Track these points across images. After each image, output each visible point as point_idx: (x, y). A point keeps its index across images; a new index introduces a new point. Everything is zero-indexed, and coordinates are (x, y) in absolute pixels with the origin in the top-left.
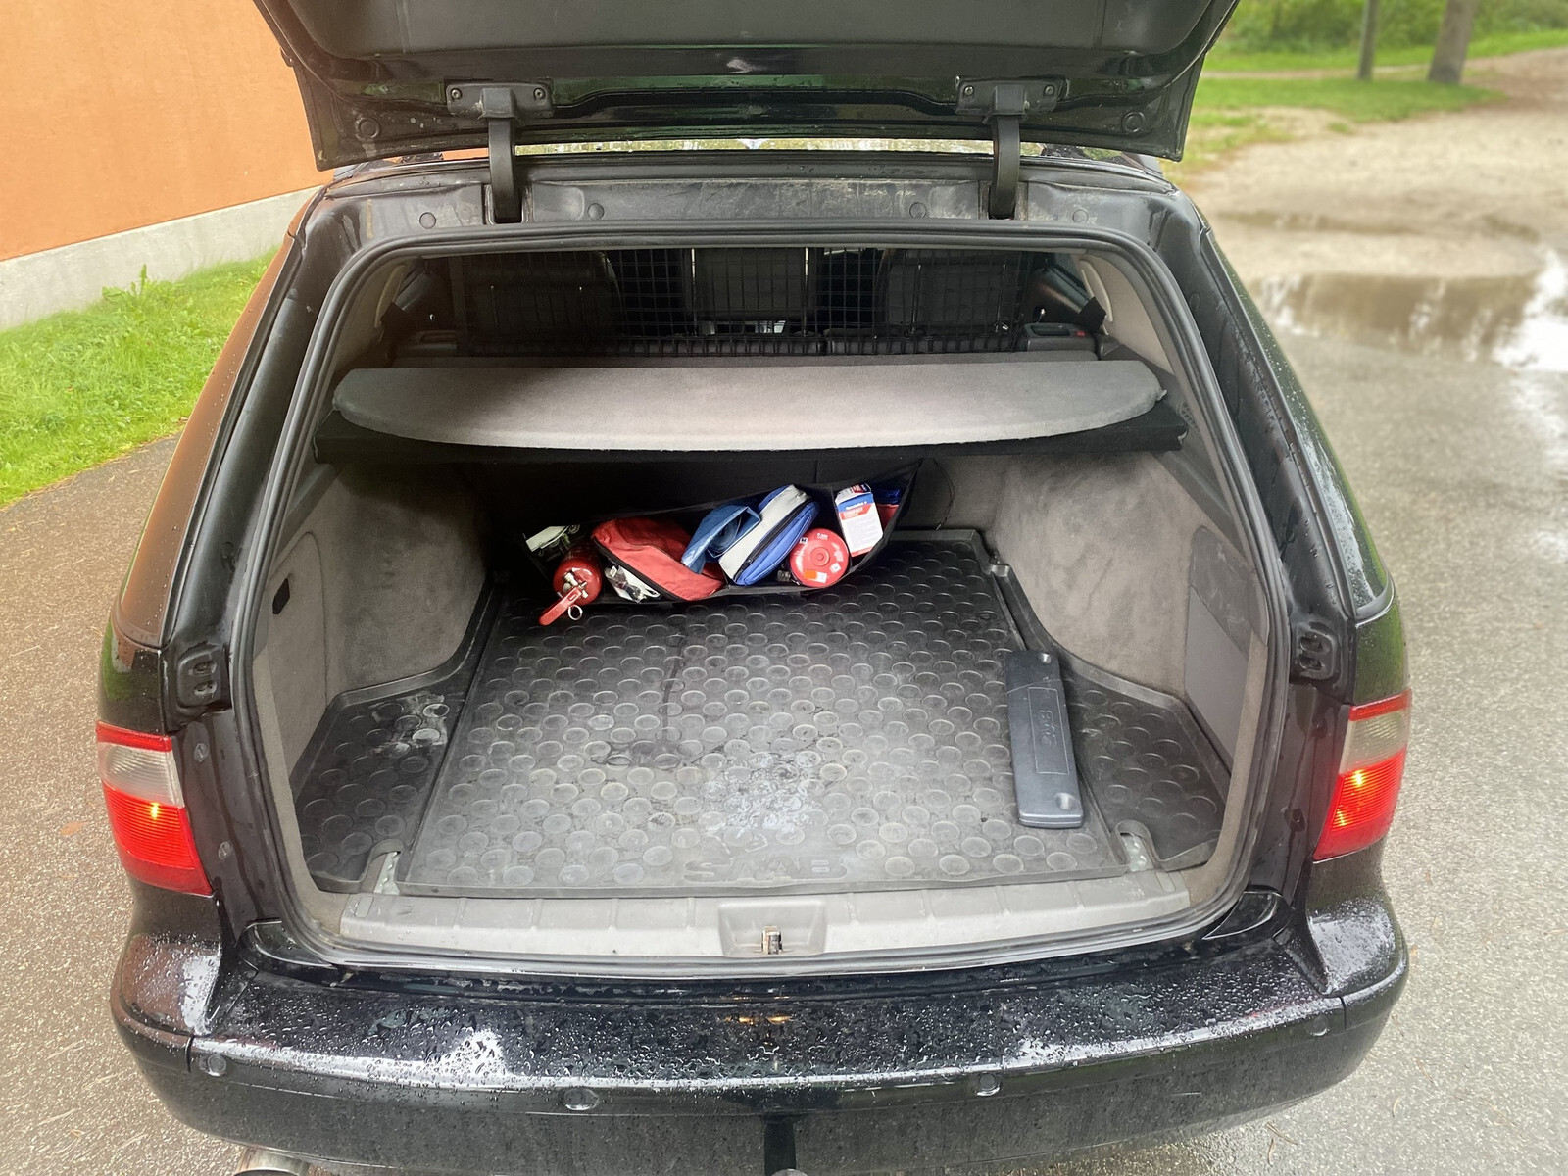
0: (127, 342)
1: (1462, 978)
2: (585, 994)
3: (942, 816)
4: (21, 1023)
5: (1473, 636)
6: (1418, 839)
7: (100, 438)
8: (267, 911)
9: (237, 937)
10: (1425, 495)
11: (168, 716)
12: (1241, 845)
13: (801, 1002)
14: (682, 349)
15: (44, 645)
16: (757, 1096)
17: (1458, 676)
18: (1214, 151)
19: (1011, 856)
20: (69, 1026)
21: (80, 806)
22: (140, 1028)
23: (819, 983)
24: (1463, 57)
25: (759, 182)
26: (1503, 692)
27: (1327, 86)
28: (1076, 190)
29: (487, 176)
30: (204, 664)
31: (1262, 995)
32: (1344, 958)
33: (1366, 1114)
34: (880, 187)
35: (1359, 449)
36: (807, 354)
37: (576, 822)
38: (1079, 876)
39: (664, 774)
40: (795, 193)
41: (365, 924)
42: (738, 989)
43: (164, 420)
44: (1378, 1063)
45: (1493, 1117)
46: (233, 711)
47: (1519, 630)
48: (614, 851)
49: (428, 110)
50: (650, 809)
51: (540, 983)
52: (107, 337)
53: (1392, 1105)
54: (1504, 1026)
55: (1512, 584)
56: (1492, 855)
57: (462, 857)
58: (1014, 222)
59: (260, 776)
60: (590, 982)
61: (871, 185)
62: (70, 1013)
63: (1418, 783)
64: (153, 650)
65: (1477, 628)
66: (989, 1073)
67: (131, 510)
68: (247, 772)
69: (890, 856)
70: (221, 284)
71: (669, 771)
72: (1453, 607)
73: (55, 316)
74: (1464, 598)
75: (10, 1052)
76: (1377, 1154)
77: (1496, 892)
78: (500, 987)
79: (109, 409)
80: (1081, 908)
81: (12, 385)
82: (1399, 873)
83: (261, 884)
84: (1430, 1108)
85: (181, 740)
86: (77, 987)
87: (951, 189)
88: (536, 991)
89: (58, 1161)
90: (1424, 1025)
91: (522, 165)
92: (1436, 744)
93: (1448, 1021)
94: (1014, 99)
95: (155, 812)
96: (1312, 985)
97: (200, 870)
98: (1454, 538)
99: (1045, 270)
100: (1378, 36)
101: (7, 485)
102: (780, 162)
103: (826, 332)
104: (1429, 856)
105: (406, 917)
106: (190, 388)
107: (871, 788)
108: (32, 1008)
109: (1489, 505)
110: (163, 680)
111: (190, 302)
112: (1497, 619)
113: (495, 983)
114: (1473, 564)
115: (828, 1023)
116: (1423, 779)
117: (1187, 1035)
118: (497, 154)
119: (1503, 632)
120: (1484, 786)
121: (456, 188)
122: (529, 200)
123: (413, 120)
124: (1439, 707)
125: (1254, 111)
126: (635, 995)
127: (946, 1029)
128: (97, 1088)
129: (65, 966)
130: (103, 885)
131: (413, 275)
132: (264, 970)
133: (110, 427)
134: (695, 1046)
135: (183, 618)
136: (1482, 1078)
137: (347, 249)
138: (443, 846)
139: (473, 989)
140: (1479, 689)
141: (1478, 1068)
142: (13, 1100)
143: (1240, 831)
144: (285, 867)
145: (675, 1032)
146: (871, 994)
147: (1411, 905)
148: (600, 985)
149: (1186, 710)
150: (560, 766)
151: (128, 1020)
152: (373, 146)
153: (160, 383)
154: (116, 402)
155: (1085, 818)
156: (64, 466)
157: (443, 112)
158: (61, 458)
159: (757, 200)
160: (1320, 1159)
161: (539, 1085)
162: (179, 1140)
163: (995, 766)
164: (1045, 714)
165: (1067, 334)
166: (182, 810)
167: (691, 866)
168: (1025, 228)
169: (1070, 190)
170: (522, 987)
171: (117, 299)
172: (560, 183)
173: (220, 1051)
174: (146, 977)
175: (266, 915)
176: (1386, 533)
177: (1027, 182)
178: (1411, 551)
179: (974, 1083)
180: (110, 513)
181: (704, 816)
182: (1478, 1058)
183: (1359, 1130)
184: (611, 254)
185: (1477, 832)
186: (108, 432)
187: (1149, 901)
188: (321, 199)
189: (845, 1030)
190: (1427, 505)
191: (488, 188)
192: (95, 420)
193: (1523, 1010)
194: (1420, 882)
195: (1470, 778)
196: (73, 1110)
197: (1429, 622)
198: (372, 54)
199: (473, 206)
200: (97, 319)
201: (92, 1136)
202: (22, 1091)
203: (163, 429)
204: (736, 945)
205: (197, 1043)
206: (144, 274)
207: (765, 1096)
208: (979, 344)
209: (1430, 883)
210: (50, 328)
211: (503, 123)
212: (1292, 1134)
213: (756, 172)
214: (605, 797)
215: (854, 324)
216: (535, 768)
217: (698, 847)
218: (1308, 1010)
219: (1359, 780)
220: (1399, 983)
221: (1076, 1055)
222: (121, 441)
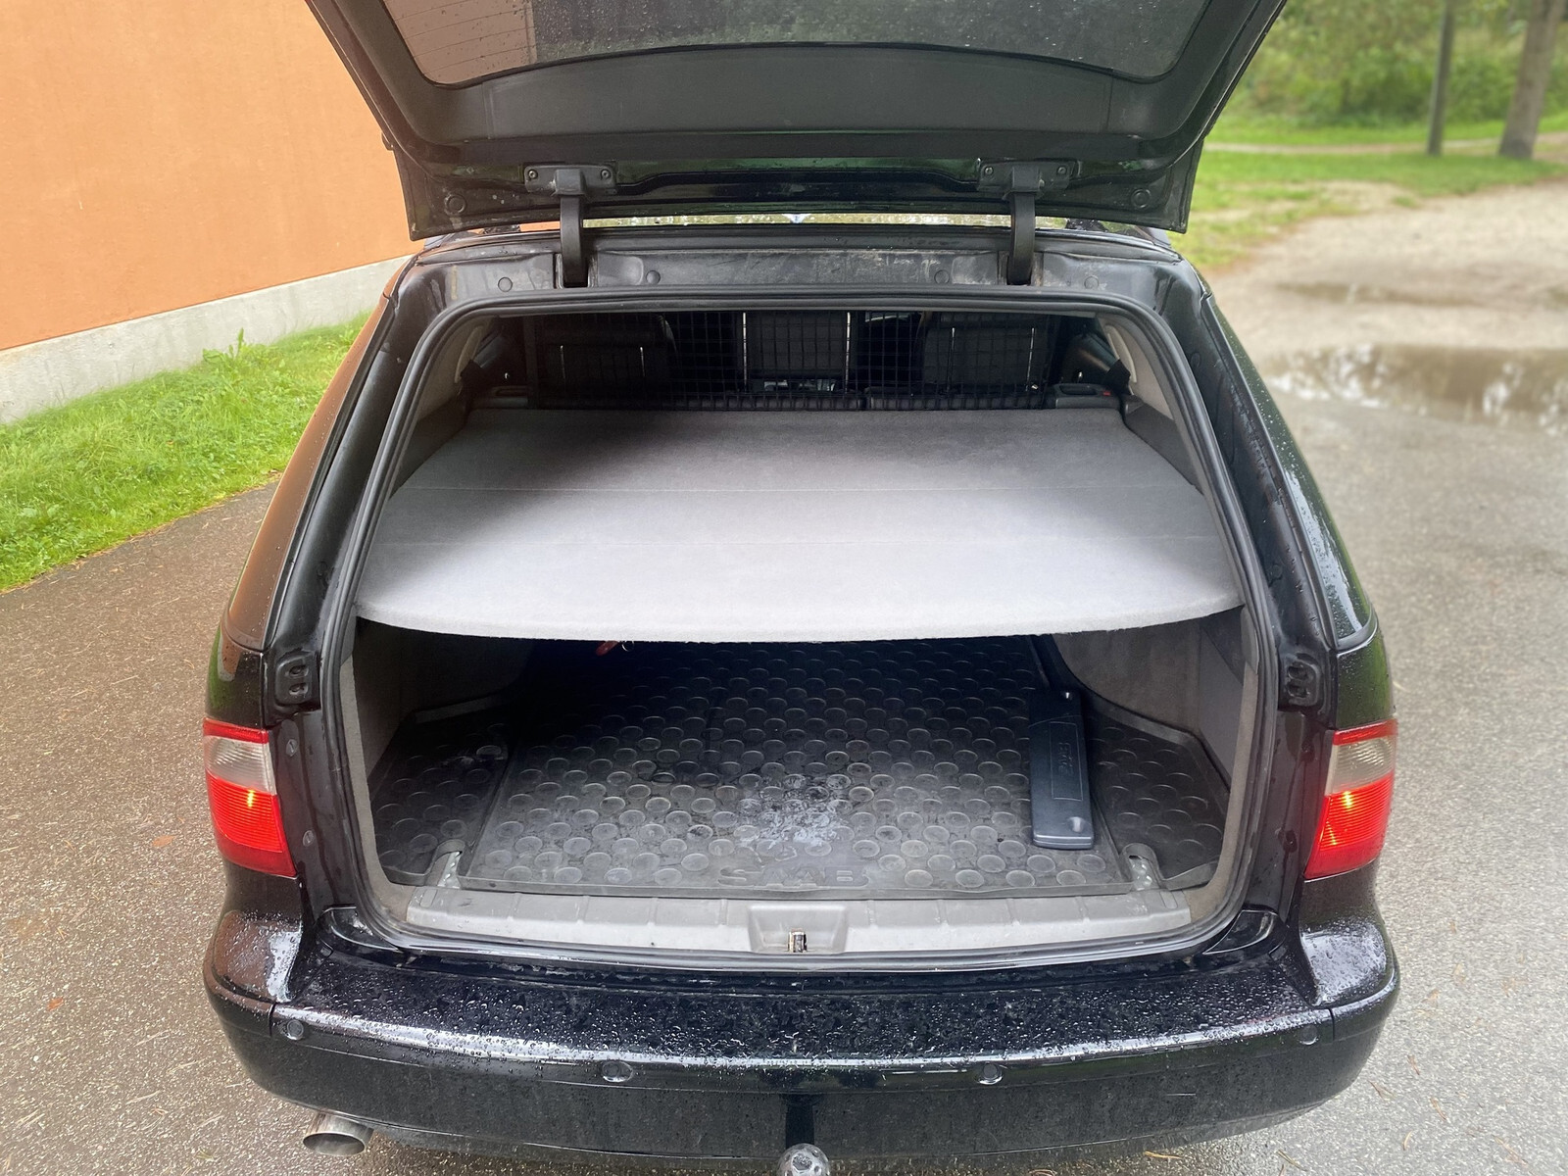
0: (224, 400)
1: (1481, 1023)
2: (624, 981)
3: (961, 835)
4: (114, 1013)
5: (1513, 697)
6: (1445, 890)
7: (197, 488)
8: (343, 897)
9: (316, 919)
10: (1472, 560)
11: (266, 712)
12: (1238, 864)
13: (822, 995)
14: (732, 404)
15: (142, 675)
16: (777, 1074)
17: (1494, 735)
18: (1276, 224)
19: (1024, 872)
20: (155, 1017)
21: (171, 821)
22: (228, 995)
23: (838, 980)
24: (1535, 131)
25: (798, 252)
26: (1539, 752)
27: (1396, 160)
28: (1087, 260)
29: (558, 246)
30: (299, 667)
31: (1257, 1005)
32: (1334, 973)
33: (1377, 1146)
34: (909, 256)
35: (1408, 515)
36: (848, 410)
37: (622, 830)
38: (1087, 892)
39: (704, 791)
40: (831, 264)
41: (429, 913)
42: (763, 982)
43: (255, 473)
44: (1392, 1099)
45: (1505, 1153)
46: (320, 712)
47: (1561, 692)
48: (656, 856)
49: (508, 188)
50: (690, 821)
51: (584, 971)
52: (206, 395)
53: (1404, 1139)
54: (1520, 1070)
55: (1555, 648)
56: (1519, 907)
57: (518, 857)
58: (1030, 288)
59: (342, 771)
60: (629, 971)
61: (900, 255)
62: (156, 1005)
63: (1448, 836)
64: (256, 653)
65: (1517, 690)
66: (991, 1063)
67: (223, 553)
68: (331, 767)
69: (910, 869)
70: (311, 347)
71: (710, 788)
72: (1494, 668)
73: (158, 376)
74: (1506, 660)
75: (103, 1038)
77: (1521, 942)
78: (548, 972)
79: (206, 462)
80: (1087, 921)
81: (119, 438)
82: (1424, 921)
83: (338, 871)
84: (1442, 1143)
85: (276, 735)
86: (164, 983)
87: (973, 258)
88: (580, 977)
89: (143, 1136)
90: (1440, 1065)
91: (589, 237)
92: (1468, 800)
93: (1465, 1062)
94: (1029, 178)
95: (250, 800)
96: (1302, 997)
97: (288, 855)
98: (1499, 602)
99: (1085, 337)
100: (1448, 112)
101: (111, 530)
102: (818, 234)
103: (867, 390)
104: (1455, 907)
105: (466, 907)
106: (279, 443)
107: (896, 809)
108: (123, 1000)
109: (1537, 571)
110: (263, 679)
111: (282, 364)
112: (1538, 681)
113: (544, 969)
114: (1517, 628)
115: (845, 1014)
116: (1454, 832)
117: (1181, 1037)
118: (566, 226)
119: (1543, 694)
120: (1515, 841)
121: (531, 256)
122: (595, 267)
123: (495, 197)
124: (1474, 765)
125: (1318, 186)
126: (671, 984)
127: (954, 1023)
128: (181, 1073)
129: (153, 964)
130: (189, 893)
131: (489, 338)
132: (338, 950)
133: (205, 478)
134: (722, 1028)
135: (282, 627)
136: (1496, 1118)
137: (434, 309)
138: (502, 848)
139: (524, 974)
140: (1515, 749)
141: (1492, 1108)
142: (104, 1082)
143: (1237, 850)
144: (360, 857)
145: (704, 1016)
146: (886, 991)
147: (1434, 952)
148: (638, 974)
149: (1199, 746)
150: (609, 781)
151: (219, 988)
152: (459, 220)
153: (252, 438)
154: (212, 455)
155: (1096, 840)
156: (163, 513)
157: (522, 190)
158: (160, 506)
159: (797, 268)
161: (580, 1057)
162: (253, 1122)
163: (1014, 793)
164: (1063, 746)
165: (1093, 393)
166: (275, 797)
167: (725, 872)
168: (1039, 293)
169: (1082, 259)
170: (568, 973)
171: (218, 359)
172: (622, 253)
173: (298, 1017)
174: (235, 951)
175: (342, 901)
176: (1430, 596)
177: (1042, 252)
178: (1454, 614)
179: (977, 1072)
180: (204, 556)
181: (739, 829)
182: (1493, 1099)
183: (1369, 1161)
184: (670, 316)
185: (1506, 885)
186: (204, 482)
187: (1152, 916)
188: (413, 265)
189: (860, 1020)
190: (1473, 570)
191: (559, 256)
192: (192, 471)
193: (1540, 1055)
194: (1445, 931)
195: (1501, 833)
196: (158, 1092)
197: (1468, 683)
198: (462, 141)
199: (545, 273)
200: (197, 378)
201: (174, 1115)
202: (112, 1073)
203: (254, 480)
204: (765, 945)
205: (279, 1010)
206: (241, 338)
207: (784, 1075)
208: (1009, 402)
209: (1455, 931)
210: (154, 387)
211: (574, 199)
212: (1302, 1161)
213: (795, 244)
214: (650, 809)
215: (892, 382)
216: (587, 783)
217: (732, 856)
218: (1298, 1020)
219: (1348, 801)
220: (1391, 998)
221: (1074, 1051)
222: (215, 491)
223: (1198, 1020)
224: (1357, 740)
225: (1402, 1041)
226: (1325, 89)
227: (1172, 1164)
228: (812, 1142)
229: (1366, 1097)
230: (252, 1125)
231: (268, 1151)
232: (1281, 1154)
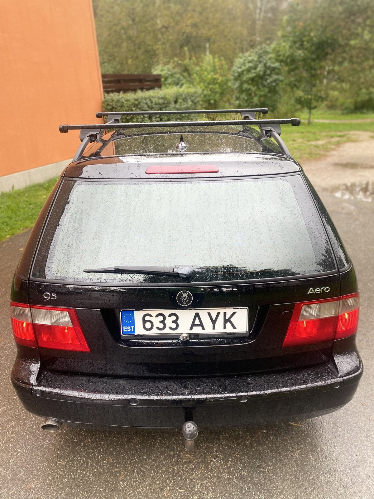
0: (8, 207)
16: (181, 401)
18: (334, 145)
22: (18, 383)
27: (371, 124)
31: (321, 377)
32: (344, 367)
33: (362, 420)
43: (19, 229)
44: (366, 406)
52: (3, 205)
53: (370, 418)
64: (26, 281)
66: (244, 396)
70: (35, 190)
76: (364, 431)
79: (3, 226)
95: (24, 325)
96: (334, 374)
97: (36, 341)
111: (26, 195)
115: (201, 383)
117: (299, 387)
125: (347, 133)
127: (233, 385)
128: (3, 410)
130: (3, 357)
134: (165, 388)
145: (160, 384)
151: (16, 381)
153: (18, 218)
154: (5, 224)
160: (347, 432)
161: (123, 398)
166: (31, 324)
171: (5, 195)
173: (40, 389)
174: (20, 370)
179: (240, 399)
183: (360, 425)
189: (205, 385)
203: (18, 231)
205: (34, 387)
206: (13, 187)
212: (339, 425)
218: (333, 381)
219: (346, 316)
220: (361, 374)
221: (269, 392)
222: (7, 235)
223: (304, 382)
224: (347, 298)
225: (369, 390)
226: (349, 102)
227: (301, 427)
228: (192, 421)
229: (359, 406)
230: (25, 424)
231: (30, 432)
232: (333, 423)
